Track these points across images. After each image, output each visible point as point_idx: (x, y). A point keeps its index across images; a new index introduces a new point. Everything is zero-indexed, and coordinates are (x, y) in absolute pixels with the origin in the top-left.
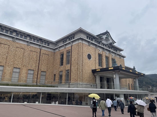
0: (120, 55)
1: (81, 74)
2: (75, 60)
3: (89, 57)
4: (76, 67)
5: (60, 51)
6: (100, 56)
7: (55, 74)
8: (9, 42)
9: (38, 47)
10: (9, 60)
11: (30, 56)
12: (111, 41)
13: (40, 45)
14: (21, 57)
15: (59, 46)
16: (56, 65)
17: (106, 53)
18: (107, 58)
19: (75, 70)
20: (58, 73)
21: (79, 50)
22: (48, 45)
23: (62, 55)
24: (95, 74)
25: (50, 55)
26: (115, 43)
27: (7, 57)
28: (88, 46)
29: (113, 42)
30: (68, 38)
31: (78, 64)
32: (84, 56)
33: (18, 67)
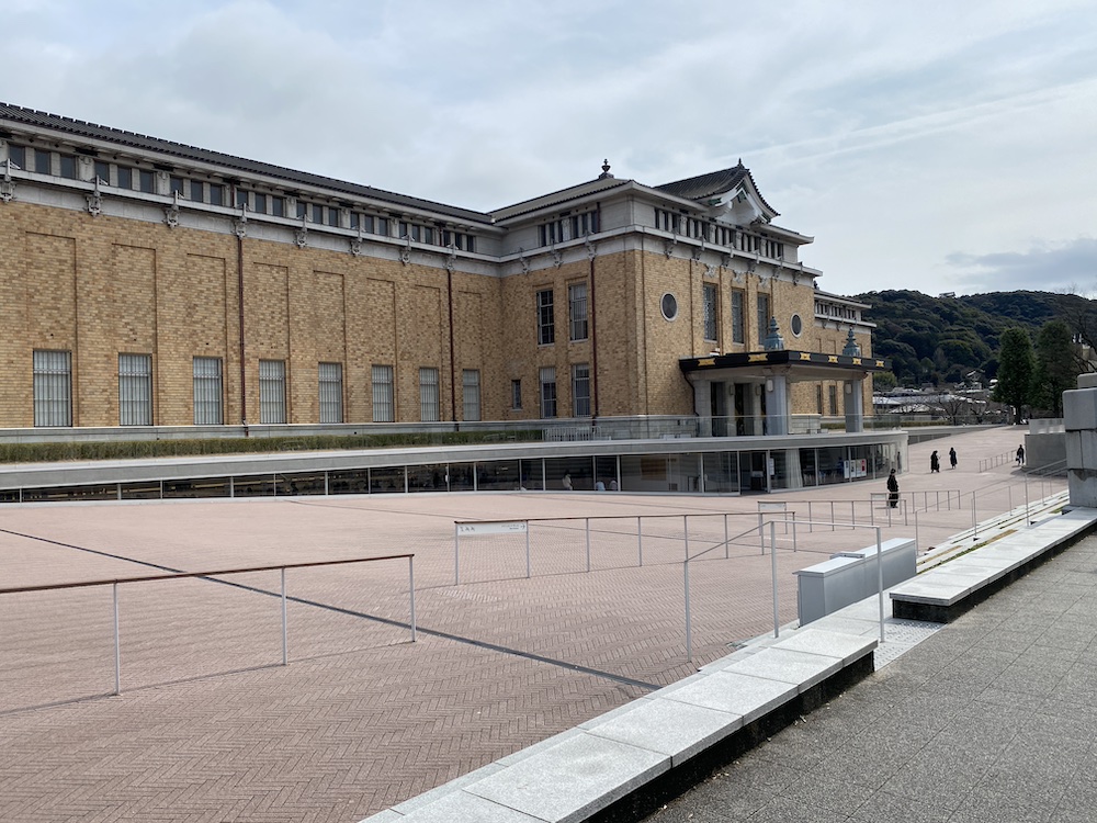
0: (794, 273)
1: (641, 381)
2: (611, 325)
3: (669, 306)
4: (621, 355)
5: (531, 277)
6: (712, 291)
7: (517, 376)
8: (338, 263)
9: (437, 264)
10: (354, 337)
11: (418, 311)
12: (757, 213)
13: (445, 256)
14: (389, 317)
15: (526, 254)
16: (520, 340)
17: (735, 275)
18: (740, 296)
19: (618, 368)
20: (531, 373)
21: (630, 281)
22: (470, 249)
23: (547, 296)
24: (693, 376)
25: (484, 296)
26: (777, 214)
27: (344, 327)
28: (665, 258)
29: (764, 215)
30: (569, 213)
31: (627, 342)
32: (650, 307)
33: (384, 363)
